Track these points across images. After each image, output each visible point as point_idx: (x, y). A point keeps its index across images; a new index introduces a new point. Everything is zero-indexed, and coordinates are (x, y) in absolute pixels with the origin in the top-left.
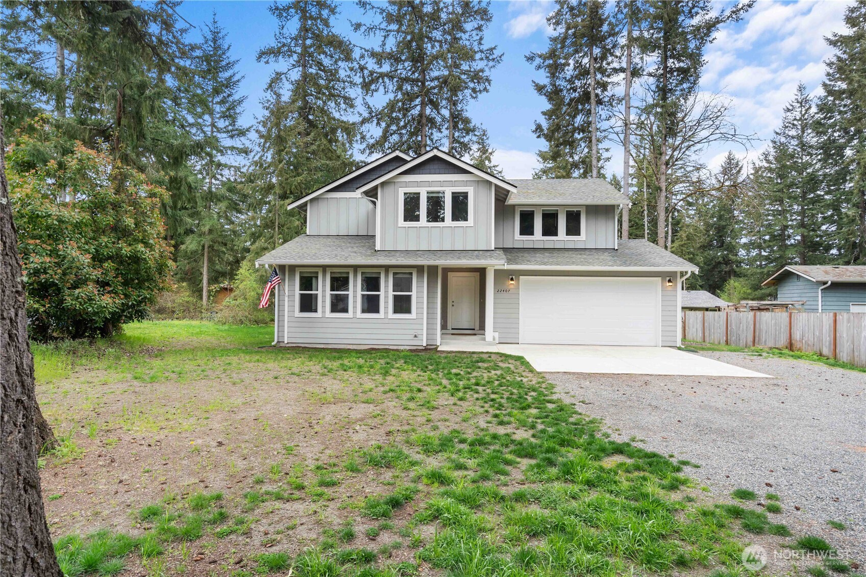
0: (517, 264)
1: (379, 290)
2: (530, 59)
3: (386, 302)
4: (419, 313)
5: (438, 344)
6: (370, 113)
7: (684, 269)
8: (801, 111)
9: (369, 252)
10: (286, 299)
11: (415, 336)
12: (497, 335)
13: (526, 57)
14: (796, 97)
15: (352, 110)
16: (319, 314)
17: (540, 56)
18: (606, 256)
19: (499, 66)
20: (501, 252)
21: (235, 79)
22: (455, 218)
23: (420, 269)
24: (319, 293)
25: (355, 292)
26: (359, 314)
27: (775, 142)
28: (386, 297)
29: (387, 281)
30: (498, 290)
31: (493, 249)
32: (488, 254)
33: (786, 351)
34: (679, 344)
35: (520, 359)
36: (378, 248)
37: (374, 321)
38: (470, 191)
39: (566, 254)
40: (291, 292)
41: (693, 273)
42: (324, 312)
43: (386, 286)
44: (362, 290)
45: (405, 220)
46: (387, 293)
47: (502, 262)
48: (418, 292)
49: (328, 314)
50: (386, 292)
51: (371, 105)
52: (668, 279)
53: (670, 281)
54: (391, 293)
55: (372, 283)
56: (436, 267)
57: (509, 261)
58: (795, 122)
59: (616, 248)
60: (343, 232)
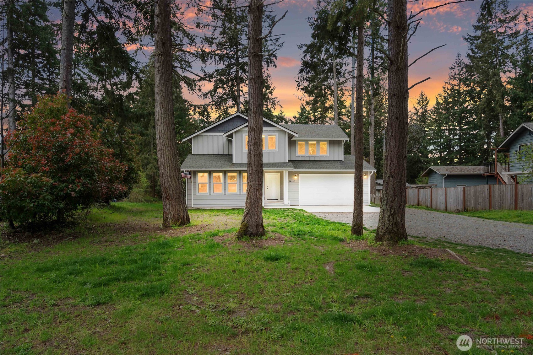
0: (298, 169)
2: (300, 47)
6: (205, 75)
7: (371, 171)
8: (459, 70)
9: (230, 164)
10: (192, 186)
12: (289, 202)
13: (297, 46)
14: (456, 61)
16: (208, 193)
17: (306, 45)
18: (338, 164)
19: (281, 49)
20: (291, 164)
24: (208, 183)
25: (225, 183)
26: (227, 193)
27: (444, 88)
29: (240, 177)
30: (290, 181)
31: (287, 162)
32: (285, 164)
33: (416, 206)
34: (369, 204)
35: (301, 210)
36: (234, 162)
37: (234, 196)
38: (277, 135)
39: (320, 164)
40: (195, 183)
41: (374, 172)
42: (210, 192)
44: (228, 182)
47: (293, 168)
49: (212, 193)
51: (206, 71)
57: (295, 168)
58: (455, 76)
59: (343, 160)
60: (211, 153)
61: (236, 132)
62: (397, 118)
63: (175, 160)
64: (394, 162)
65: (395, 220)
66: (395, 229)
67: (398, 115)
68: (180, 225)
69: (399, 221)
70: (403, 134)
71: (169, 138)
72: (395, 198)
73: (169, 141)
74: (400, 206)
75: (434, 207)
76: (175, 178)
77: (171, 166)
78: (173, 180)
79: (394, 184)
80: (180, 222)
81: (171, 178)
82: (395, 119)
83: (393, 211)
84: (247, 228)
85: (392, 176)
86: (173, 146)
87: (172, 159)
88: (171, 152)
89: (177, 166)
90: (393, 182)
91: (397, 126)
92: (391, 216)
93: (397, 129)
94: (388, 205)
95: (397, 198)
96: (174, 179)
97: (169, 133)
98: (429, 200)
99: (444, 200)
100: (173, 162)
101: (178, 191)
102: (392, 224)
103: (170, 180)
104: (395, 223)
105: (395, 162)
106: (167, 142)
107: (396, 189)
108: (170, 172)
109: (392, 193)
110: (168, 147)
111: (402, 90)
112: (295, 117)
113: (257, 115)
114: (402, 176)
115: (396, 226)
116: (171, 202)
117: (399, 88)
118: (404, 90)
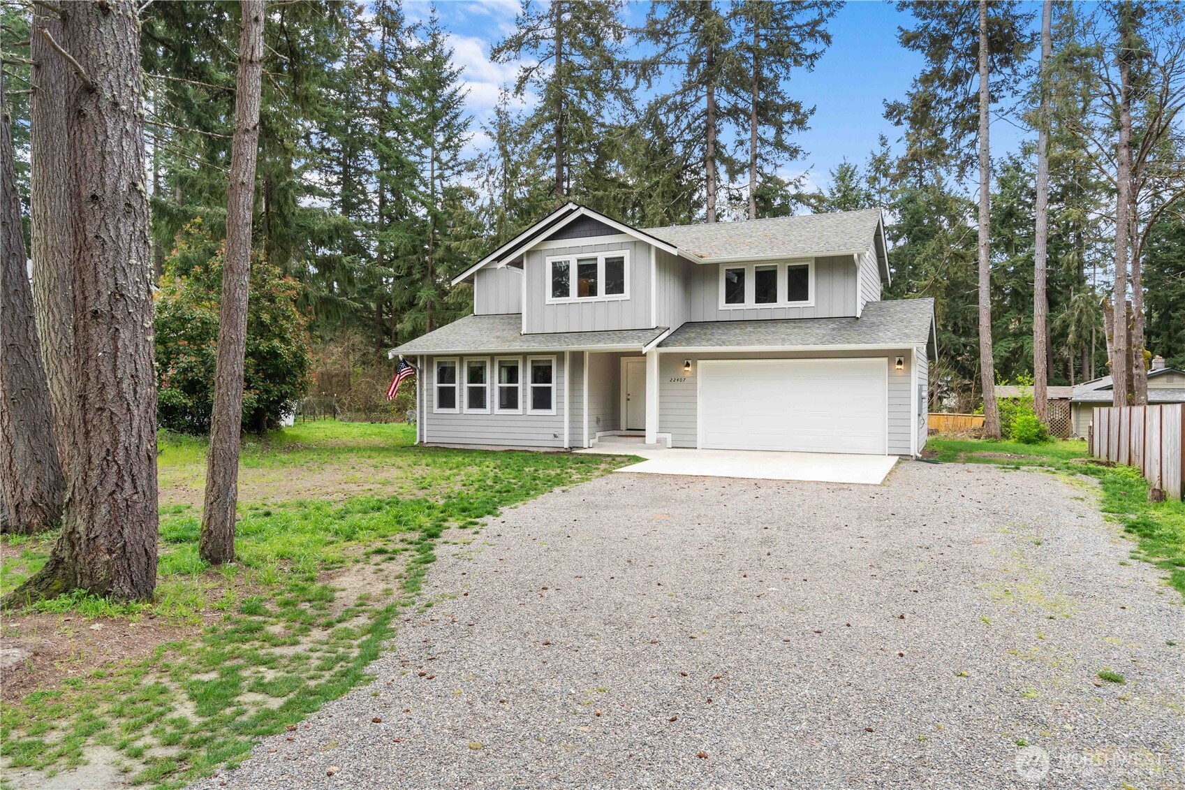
1: (517, 382)
3: (525, 396)
4: (560, 409)
5: (585, 447)
9: (515, 336)
10: (425, 393)
11: (556, 436)
12: (669, 437)
21: (460, 94)
22: (609, 291)
23: (560, 356)
24: (457, 385)
25: (493, 384)
26: (497, 410)
28: (525, 390)
29: (525, 370)
30: (671, 380)
31: (653, 327)
34: (913, 452)
37: (513, 418)
38: (626, 254)
40: (430, 385)
42: (461, 408)
43: (525, 377)
44: (500, 382)
45: (554, 296)
46: (525, 385)
48: (560, 385)
49: (466, 410)
50: (525, 383)
52: (897, 359)
53: (900, 363)
54: (530, 385)
56: (582, 353)
57: (684, 341)
59: (858, 316)
61: (528, 252)
75: (1147, 474)
98: (1142, 446)
99: (1159, 451)
118: (75, 87)
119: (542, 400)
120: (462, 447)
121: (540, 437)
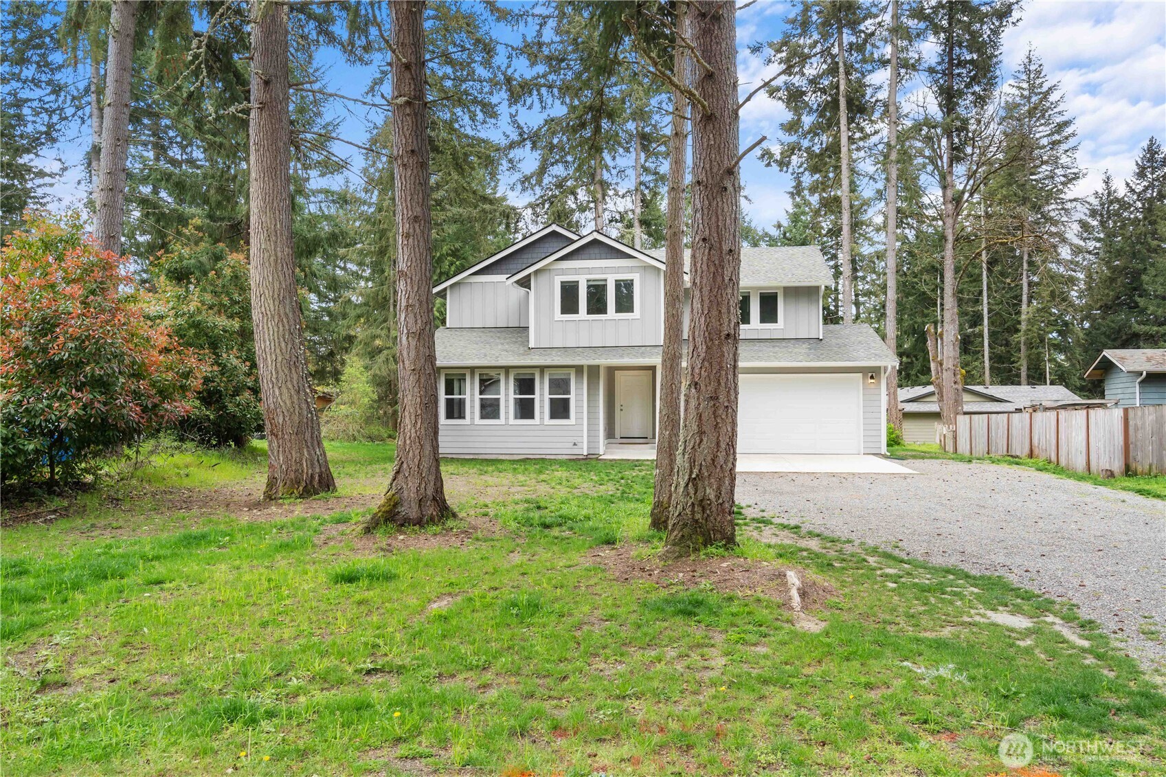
1: (533, 394)
3: (542, 407)
4: (579, 418)
5: (601, 453)
7: (885, 364)
9: (522, 349)
11: (575, 444)
15: (493, 121)
16: (467, 421)
22: (619, 309)
23: (579, 369)
24: (467, 397)
25: (507, 395)
26: (512, 421)
28: (542, 401)
29: (542, 382)
31: (662, 344)
34: (884, 450)
36: (532, 345)
37: (529, 427)
38: (636, 278)
42: (472, 419)
43: (542, 389)
44: (515, 393)
45: (563, 313)
46: (542, 397)
48: (578, 395)
49: (477, 420)
50: (542, 395)
52: (869, 375)
53: (872, 377)
54: (547, 397)
55: (526, 385)
56: (598, 367)
59: (821, 337)
60: (490, 323)
61: (536, 272)
62: (704, 240)
63: (289, 346)
64: (700, 350)
65: (700, 495)
66: (698, 516)
67: (707, 232)
68: (301, 496)
69: (712, 497)
70: (719, 279)
71: (276, 296)
72: (701, 441)
73: (277, 303)
74: (713, 461)
75: (1063, 462)
76: (290, 386)
77: (280, 359)
78: (284, 390)
79: (699, 404)
80: (301, 488)
81: (280, 388)
82: (701, 243)
83: (696, 471)
84: (395, 505)
85: (696, 384)
86: (286, 314)
87: (283, 345)
88: (281, 328)
89: (294, 359)
90: (698, 398)
91: (705, 258)
92: (691, 484)
93: (705, 267)
94: (686, 456)
95: (705, 440)
96: (288, 389)
97: (277, 285)
98: (1054, 442)
99: (1084, 443)
100: (284, 351)
101: (296, 418)
102: (693, 504)
103: (277, 393)
104: (701, 501)
105: (702, 349)
106: (271, 306)
107: (705, 417)
108: (277, 373)
109: (695, 427)
110: (273, 317)
111: (715, 170)
112: (779, 226)
113: (411, 240)
114: (719, 384)
115: (704, 510)
116: (281, 441)
117: (708, 166)
118: (719, 170)
119: (560, 409)
120: (471, 457)
121: (559, 445)
